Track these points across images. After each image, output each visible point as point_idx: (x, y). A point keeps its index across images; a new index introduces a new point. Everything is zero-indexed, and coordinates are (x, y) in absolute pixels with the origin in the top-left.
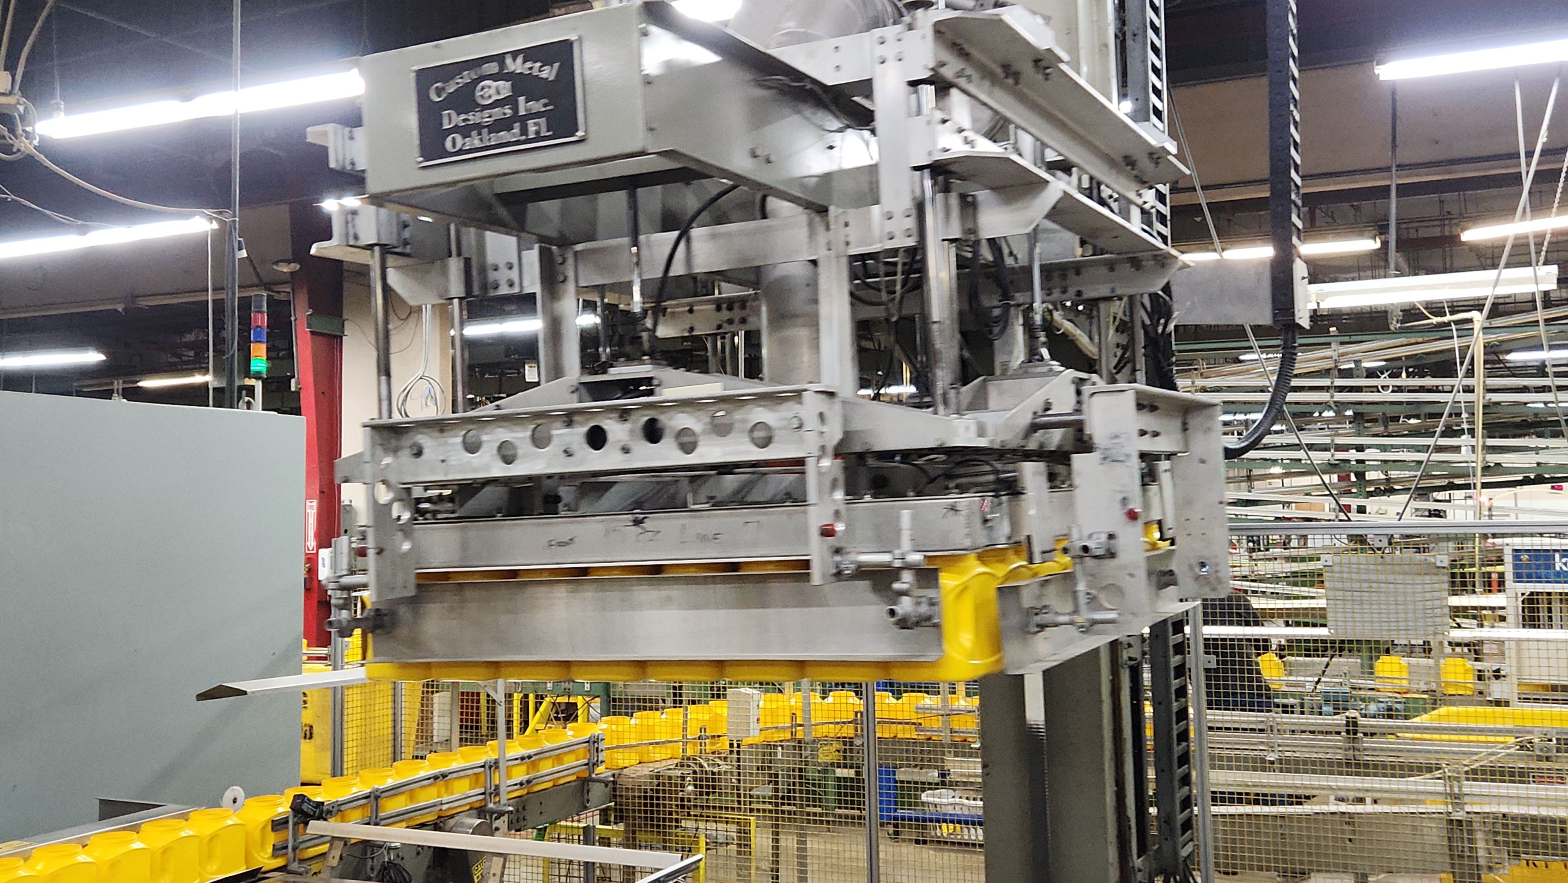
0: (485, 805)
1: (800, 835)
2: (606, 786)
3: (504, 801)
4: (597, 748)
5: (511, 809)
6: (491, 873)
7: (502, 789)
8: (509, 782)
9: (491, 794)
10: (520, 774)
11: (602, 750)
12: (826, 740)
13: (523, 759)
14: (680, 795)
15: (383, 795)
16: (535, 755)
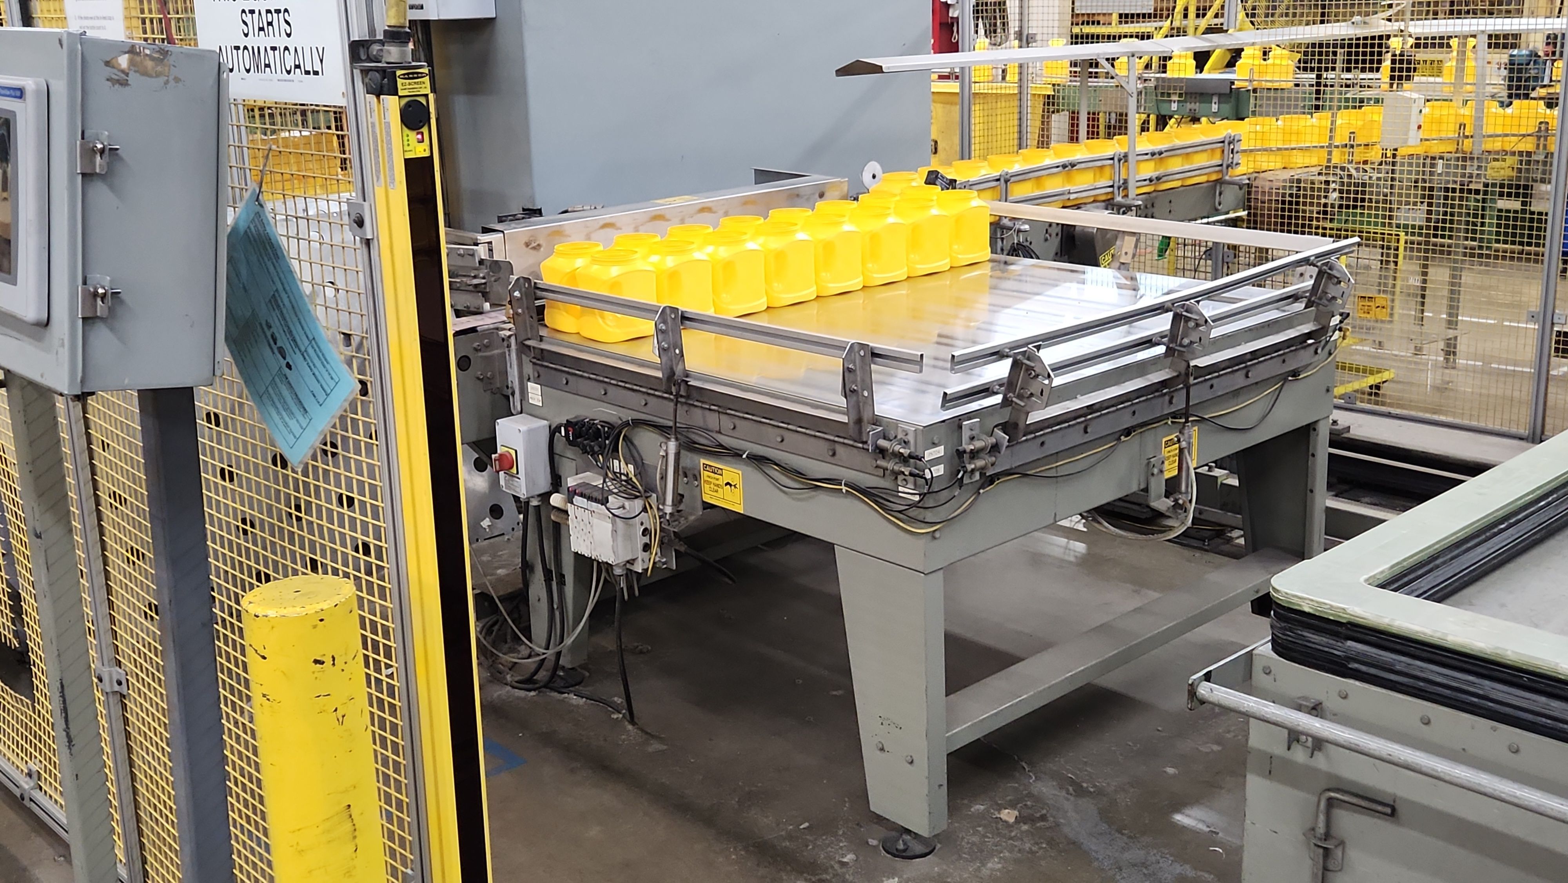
0: (1113, 199)
1: (1454, 269)
2: (1241, 189)
3: (1132, 195)
4: (1233, 150)
5: (1140, 203)
6: (1123, 252)
7: (1131, 185)
8: (1138, 178)
9: (1119, 188)
10: (1148, 170)
11: (1237, 152)
12: (1500, 155)
13: (1153, 154)
14: (1323, 201)
15: (1013, 179)
16: (1166, 151)
